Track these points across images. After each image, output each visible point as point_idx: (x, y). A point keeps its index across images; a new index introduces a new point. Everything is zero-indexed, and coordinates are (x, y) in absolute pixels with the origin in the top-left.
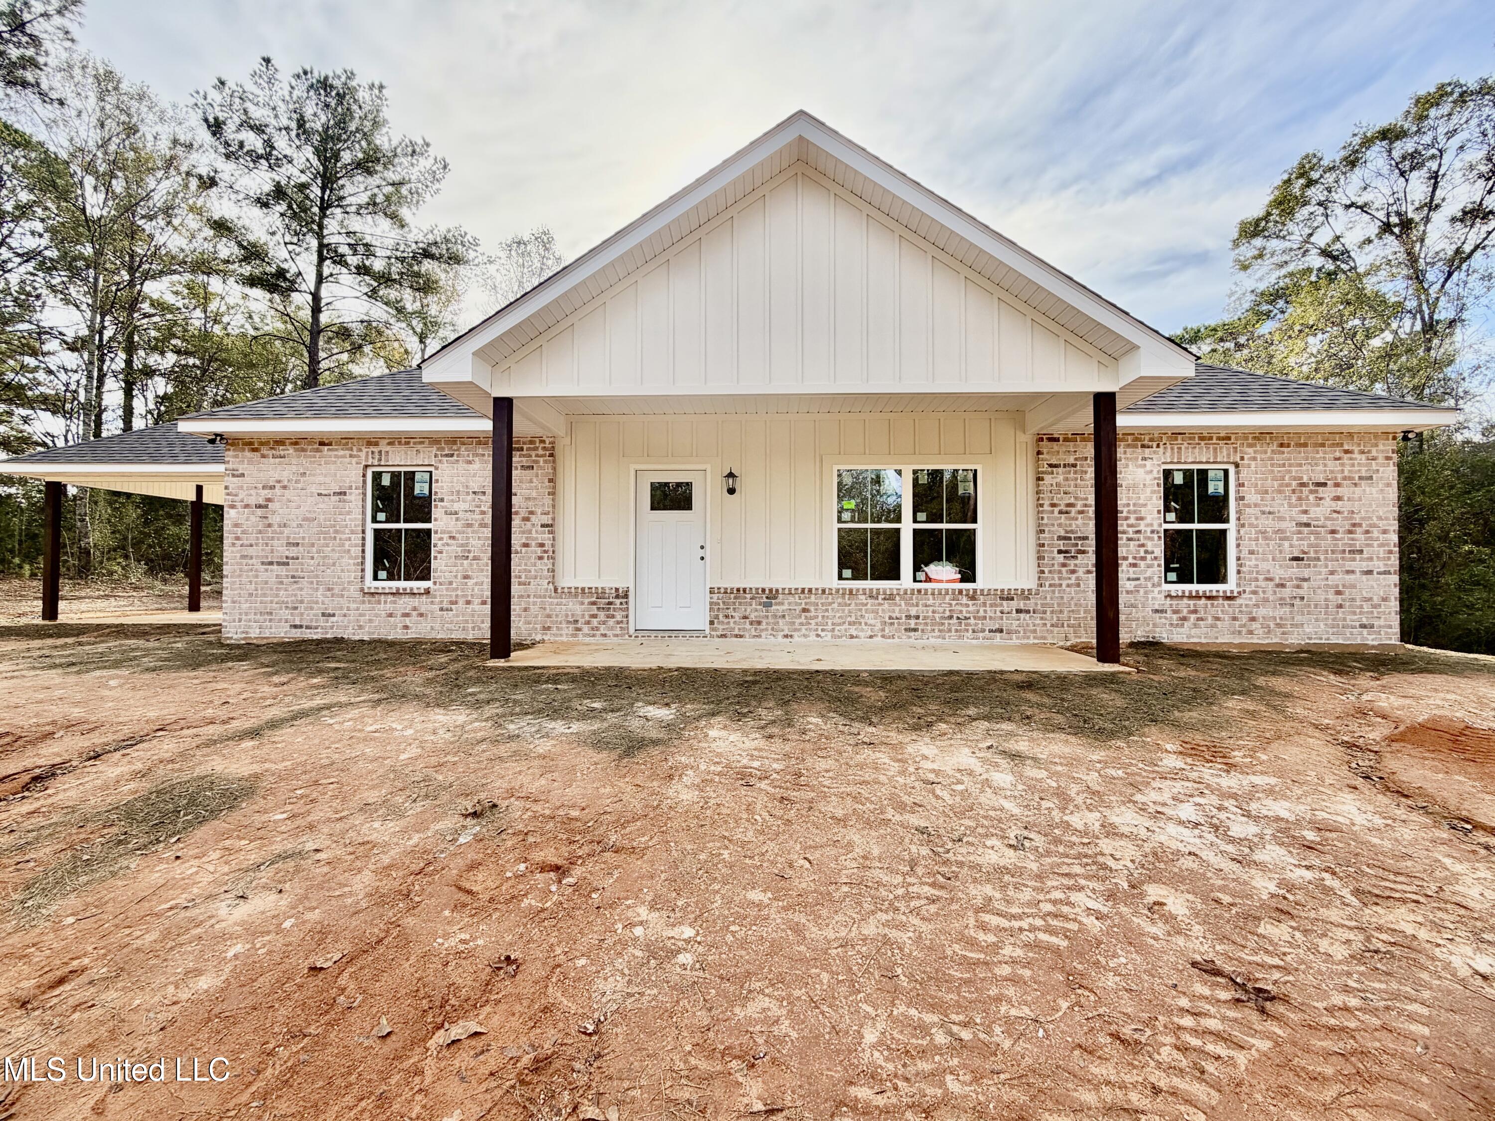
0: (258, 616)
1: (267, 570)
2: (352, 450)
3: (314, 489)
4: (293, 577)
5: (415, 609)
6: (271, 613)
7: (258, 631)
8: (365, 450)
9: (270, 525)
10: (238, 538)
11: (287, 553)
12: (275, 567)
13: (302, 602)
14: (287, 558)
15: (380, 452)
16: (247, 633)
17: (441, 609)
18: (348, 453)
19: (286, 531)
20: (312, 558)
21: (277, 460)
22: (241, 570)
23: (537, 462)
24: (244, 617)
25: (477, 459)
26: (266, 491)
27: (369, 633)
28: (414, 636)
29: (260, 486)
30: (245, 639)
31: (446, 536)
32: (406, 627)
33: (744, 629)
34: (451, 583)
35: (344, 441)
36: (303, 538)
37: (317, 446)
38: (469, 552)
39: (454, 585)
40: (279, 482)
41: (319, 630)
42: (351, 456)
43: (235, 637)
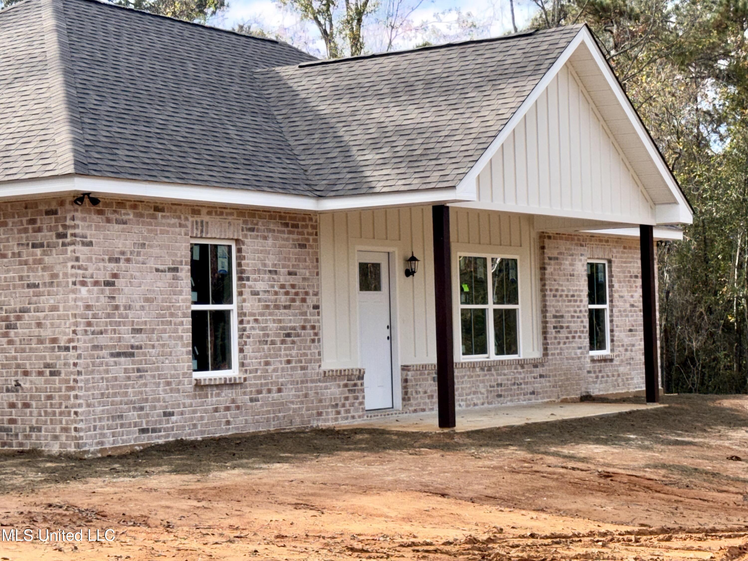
0: (110, 422)
1: (116, 363)
2: (180, 218)
3: (152, 264)
4: (139, 370)
5: (233, 401)
6: (121, 417)
7: (111, 439)
8: (191, 219)
9: (117, 307)
10: (89, 324)
11: (133, 342)
12: (122, 359)
13: (146, 400)
14: (132, 347)
15: (202, 222)
16: (102, 443)
17: (252, 400)
18: (177, 221)
19: (131, 314)
20: (153, 347)
21: (122, 226)
22: (93, 365)
23: (308, 240)
24: (98, 423)
25: (270, 235)
26: (113, 265)
27: (202, 432)
28: (235, 432)
29: (106, 257)
30: (101, 451)
31: (252, 318)
32: (228, 423)
33: (425, 404)
34: (256, 370)
35: (174, 207)
36: (146, 322)
37: (152, 212)
38: (268, 335)
39: (259, 373)
40: (123, 253)
41: (163, 433)
42: (181, 225)
43: (92, 449)
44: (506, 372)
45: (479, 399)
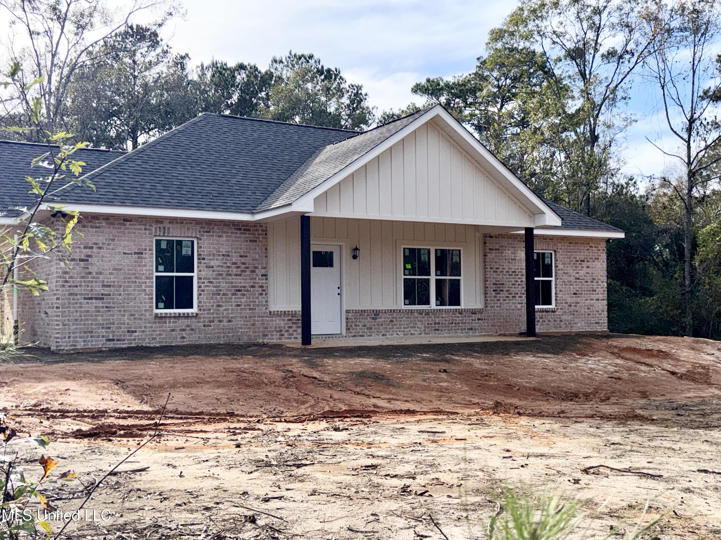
0: (82, 335)
1: (88, 303)
2: (146, 225)
3: (120, 250)
4: (107, 307)
5: (188, 326)
6: (92, 332)
7: (83, 344)
8: (154, 226)
9: (90, 273)
10: (66, 282)
11: (102, 292)
12: (94, 301)
13: (114, 324)
14: (102, 294)
15: (164, 228)
16: (75, 346)
17: (204, 326)
18: (143, 227)
19: (101, 277)
20: (120, 295)
21: (94, 230)
22: (69, 303)
23: (259, 238)
24: (72, 335)
25: (224, 235)
26: (87, 250)
27: (159, 342)
28: (188, 343)
29: (82, 246)
30: (73, 350)
31: (206, 281)
32: (183, 338)
33: (364, 332)
34: (210, 310)
35: (140, 219)
36: (114, 282)
37: (122, 221)
38: (221, 291)
39: (212, 311)
40: (96, 244)
41: (126, 342)
42: (145, 229)
43: (66, 348)
44: (444, 316)
45: (416, 331)
